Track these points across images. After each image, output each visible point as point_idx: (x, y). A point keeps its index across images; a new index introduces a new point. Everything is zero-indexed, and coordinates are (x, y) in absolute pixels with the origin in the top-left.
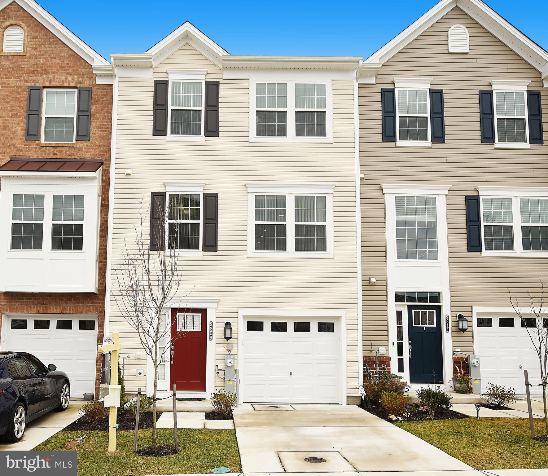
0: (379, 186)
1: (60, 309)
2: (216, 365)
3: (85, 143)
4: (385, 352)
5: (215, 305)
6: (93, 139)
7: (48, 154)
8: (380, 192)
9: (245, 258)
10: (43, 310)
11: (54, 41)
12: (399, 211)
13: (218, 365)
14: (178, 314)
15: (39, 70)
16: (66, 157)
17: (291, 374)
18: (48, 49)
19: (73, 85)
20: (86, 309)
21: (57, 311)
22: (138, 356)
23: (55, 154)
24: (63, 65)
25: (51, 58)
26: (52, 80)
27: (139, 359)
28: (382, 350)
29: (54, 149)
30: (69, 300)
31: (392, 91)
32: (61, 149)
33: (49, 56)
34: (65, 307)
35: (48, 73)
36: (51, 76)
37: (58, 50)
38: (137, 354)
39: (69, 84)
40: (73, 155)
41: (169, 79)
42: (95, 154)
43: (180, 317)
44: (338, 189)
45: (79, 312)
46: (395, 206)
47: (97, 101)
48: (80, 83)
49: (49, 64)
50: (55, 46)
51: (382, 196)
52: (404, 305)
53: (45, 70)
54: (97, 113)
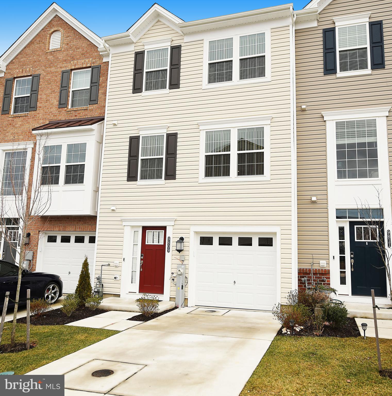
0: (321, 114)
1: (73, 228)
2: (172, 273)
3: (95, 106)
4: (325, 265)
5: (172, 223)
6: (99, 102)
7: (72, 116)
8: (321, 119)
9: (196, 184)
10: (63, 229)
11: (79, 37)
12: (339, 135)
13: (173, 273)
14: (147, 231)
15: (69, 58)
16: (82, 117)
17: (235, 282)
18: (75, 43)
19: (89, 65)
20: (90, 228)
21: (71, 229)
22: (115, 264)
23: (76, 116)
24: (83, 52)
25: (77, 49)
26: (76, 64)
27: (116, 267)
28: (323, 263)
29: (75, 112)
30: (80, 221)
31: (333, 30)
32: (79, 112)
33: (75, 48)
34: (77, 226)
35: (74, 59)
36: (75, 62)
37: (81, 43)
38: (115, 262)
39: (86, 65)
40: (87, 115)
41: (145, 49)
42: (100, 113)
43: (149, 234)
44: (274, 120)
45: (85, 230)
46: (335, 131)
47: (103, 74)
48: (94, 63)
49: (75, 53)
50: (79, 41)
51: (323, 123)
52: (346, 221)
53: (73, 58)
54: (103, 83)
